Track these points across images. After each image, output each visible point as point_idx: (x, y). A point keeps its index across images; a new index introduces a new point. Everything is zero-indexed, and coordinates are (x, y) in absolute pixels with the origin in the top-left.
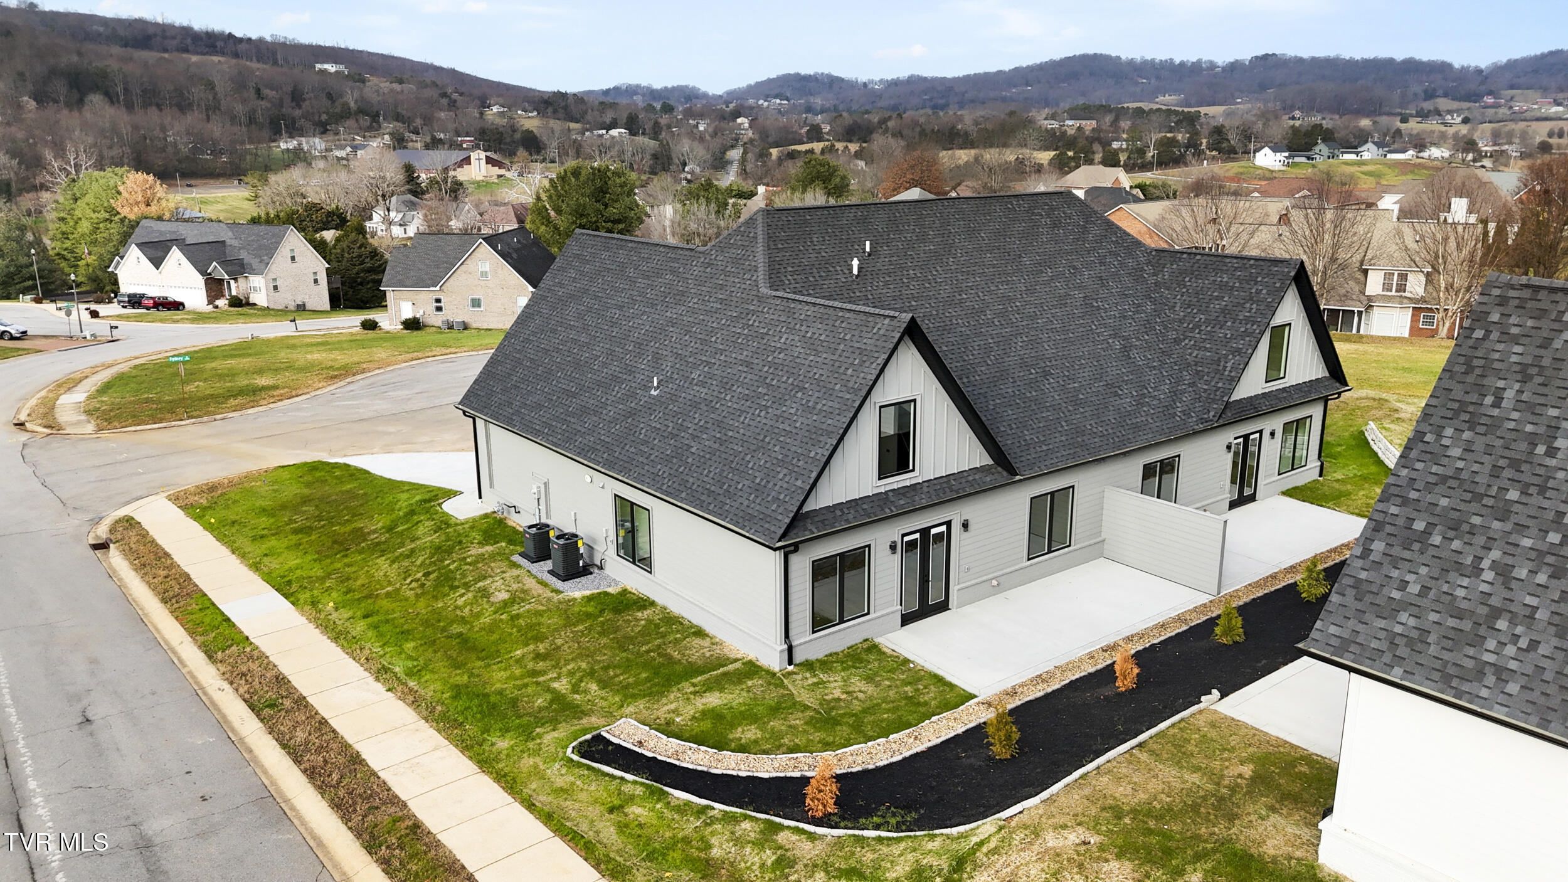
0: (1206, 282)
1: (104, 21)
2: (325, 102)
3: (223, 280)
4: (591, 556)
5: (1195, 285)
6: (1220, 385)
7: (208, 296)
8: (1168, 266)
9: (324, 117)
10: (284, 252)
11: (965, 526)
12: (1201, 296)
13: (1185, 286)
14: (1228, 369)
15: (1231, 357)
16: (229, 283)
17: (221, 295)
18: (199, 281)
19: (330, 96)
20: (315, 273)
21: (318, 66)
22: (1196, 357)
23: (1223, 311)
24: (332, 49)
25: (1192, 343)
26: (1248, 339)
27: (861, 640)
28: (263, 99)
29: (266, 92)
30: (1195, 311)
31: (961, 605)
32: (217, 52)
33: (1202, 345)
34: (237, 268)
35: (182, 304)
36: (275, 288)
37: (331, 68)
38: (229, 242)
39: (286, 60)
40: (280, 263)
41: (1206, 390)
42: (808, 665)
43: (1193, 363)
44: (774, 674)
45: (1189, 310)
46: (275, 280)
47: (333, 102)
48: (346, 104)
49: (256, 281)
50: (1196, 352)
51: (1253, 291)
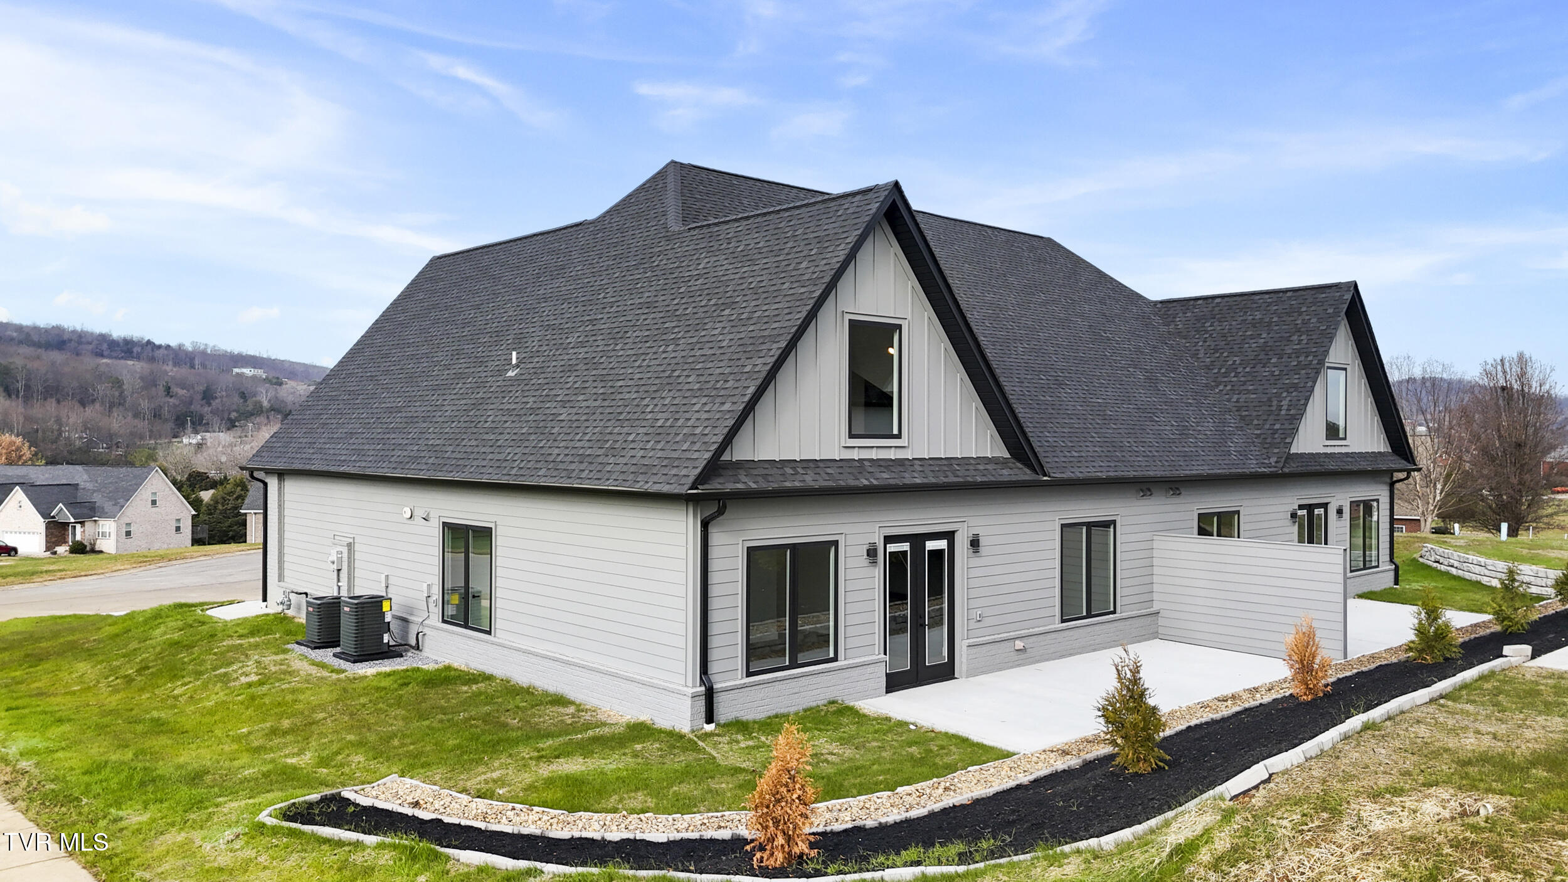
0: (1234, 323)
1: (19, 328)
2: (237, 399)
3: (68, 524)
4: (405, 632)
5: (1219, 328)
6: (1277, 426)
7: (47, 542)
8: (1180, 315)
9: (234, 415)
10: (144, 494)
11: (975, 543)
12: (1229, 339)
13: (1206, 332)
14: (1285, 407)
15: (1285, 394)
16: (74, 527)
17: (62, 541)
18: (38, 523)
19: (243, 396)
20: (178, 520)
21: (236, 370)
22: (1237, 402)
23: (1264, 348)
24: (254, 357)
25: (1229, 387)
26: (1304, 372)
27: (826, 702)
28: (171, 397)
29: (175, 390)
30: (1225, 354)
31: (973, 673)
32: (133, 357)
33: (1242, 388)
34: (86, 511)
35: (15, 550)
36: (128, 534)
37: (248, 371)
38: (82, 485)
39: (204, 366)
40: (137, 507)
41: (1258, 436)
42: (741, 726)
43: (1235, 409)
44: (681, 737)
45: (1218, 355)
46: (128, 524)
47: (246, 401)
48: (260, 402)
49: (108, 526)
50: (1236, 397)
51: (1299, 322)
